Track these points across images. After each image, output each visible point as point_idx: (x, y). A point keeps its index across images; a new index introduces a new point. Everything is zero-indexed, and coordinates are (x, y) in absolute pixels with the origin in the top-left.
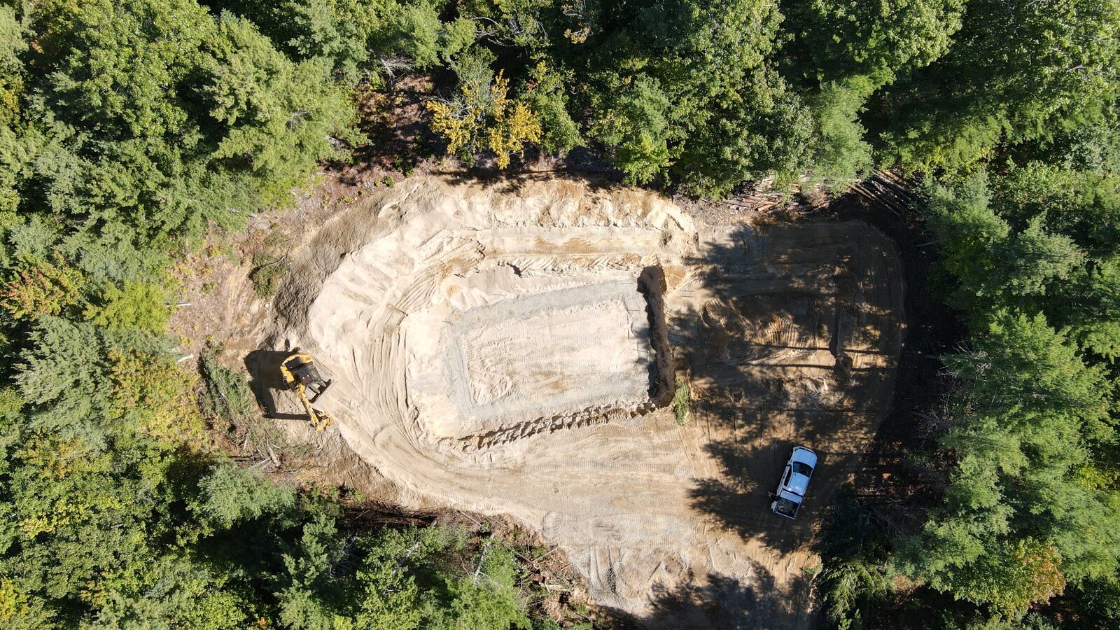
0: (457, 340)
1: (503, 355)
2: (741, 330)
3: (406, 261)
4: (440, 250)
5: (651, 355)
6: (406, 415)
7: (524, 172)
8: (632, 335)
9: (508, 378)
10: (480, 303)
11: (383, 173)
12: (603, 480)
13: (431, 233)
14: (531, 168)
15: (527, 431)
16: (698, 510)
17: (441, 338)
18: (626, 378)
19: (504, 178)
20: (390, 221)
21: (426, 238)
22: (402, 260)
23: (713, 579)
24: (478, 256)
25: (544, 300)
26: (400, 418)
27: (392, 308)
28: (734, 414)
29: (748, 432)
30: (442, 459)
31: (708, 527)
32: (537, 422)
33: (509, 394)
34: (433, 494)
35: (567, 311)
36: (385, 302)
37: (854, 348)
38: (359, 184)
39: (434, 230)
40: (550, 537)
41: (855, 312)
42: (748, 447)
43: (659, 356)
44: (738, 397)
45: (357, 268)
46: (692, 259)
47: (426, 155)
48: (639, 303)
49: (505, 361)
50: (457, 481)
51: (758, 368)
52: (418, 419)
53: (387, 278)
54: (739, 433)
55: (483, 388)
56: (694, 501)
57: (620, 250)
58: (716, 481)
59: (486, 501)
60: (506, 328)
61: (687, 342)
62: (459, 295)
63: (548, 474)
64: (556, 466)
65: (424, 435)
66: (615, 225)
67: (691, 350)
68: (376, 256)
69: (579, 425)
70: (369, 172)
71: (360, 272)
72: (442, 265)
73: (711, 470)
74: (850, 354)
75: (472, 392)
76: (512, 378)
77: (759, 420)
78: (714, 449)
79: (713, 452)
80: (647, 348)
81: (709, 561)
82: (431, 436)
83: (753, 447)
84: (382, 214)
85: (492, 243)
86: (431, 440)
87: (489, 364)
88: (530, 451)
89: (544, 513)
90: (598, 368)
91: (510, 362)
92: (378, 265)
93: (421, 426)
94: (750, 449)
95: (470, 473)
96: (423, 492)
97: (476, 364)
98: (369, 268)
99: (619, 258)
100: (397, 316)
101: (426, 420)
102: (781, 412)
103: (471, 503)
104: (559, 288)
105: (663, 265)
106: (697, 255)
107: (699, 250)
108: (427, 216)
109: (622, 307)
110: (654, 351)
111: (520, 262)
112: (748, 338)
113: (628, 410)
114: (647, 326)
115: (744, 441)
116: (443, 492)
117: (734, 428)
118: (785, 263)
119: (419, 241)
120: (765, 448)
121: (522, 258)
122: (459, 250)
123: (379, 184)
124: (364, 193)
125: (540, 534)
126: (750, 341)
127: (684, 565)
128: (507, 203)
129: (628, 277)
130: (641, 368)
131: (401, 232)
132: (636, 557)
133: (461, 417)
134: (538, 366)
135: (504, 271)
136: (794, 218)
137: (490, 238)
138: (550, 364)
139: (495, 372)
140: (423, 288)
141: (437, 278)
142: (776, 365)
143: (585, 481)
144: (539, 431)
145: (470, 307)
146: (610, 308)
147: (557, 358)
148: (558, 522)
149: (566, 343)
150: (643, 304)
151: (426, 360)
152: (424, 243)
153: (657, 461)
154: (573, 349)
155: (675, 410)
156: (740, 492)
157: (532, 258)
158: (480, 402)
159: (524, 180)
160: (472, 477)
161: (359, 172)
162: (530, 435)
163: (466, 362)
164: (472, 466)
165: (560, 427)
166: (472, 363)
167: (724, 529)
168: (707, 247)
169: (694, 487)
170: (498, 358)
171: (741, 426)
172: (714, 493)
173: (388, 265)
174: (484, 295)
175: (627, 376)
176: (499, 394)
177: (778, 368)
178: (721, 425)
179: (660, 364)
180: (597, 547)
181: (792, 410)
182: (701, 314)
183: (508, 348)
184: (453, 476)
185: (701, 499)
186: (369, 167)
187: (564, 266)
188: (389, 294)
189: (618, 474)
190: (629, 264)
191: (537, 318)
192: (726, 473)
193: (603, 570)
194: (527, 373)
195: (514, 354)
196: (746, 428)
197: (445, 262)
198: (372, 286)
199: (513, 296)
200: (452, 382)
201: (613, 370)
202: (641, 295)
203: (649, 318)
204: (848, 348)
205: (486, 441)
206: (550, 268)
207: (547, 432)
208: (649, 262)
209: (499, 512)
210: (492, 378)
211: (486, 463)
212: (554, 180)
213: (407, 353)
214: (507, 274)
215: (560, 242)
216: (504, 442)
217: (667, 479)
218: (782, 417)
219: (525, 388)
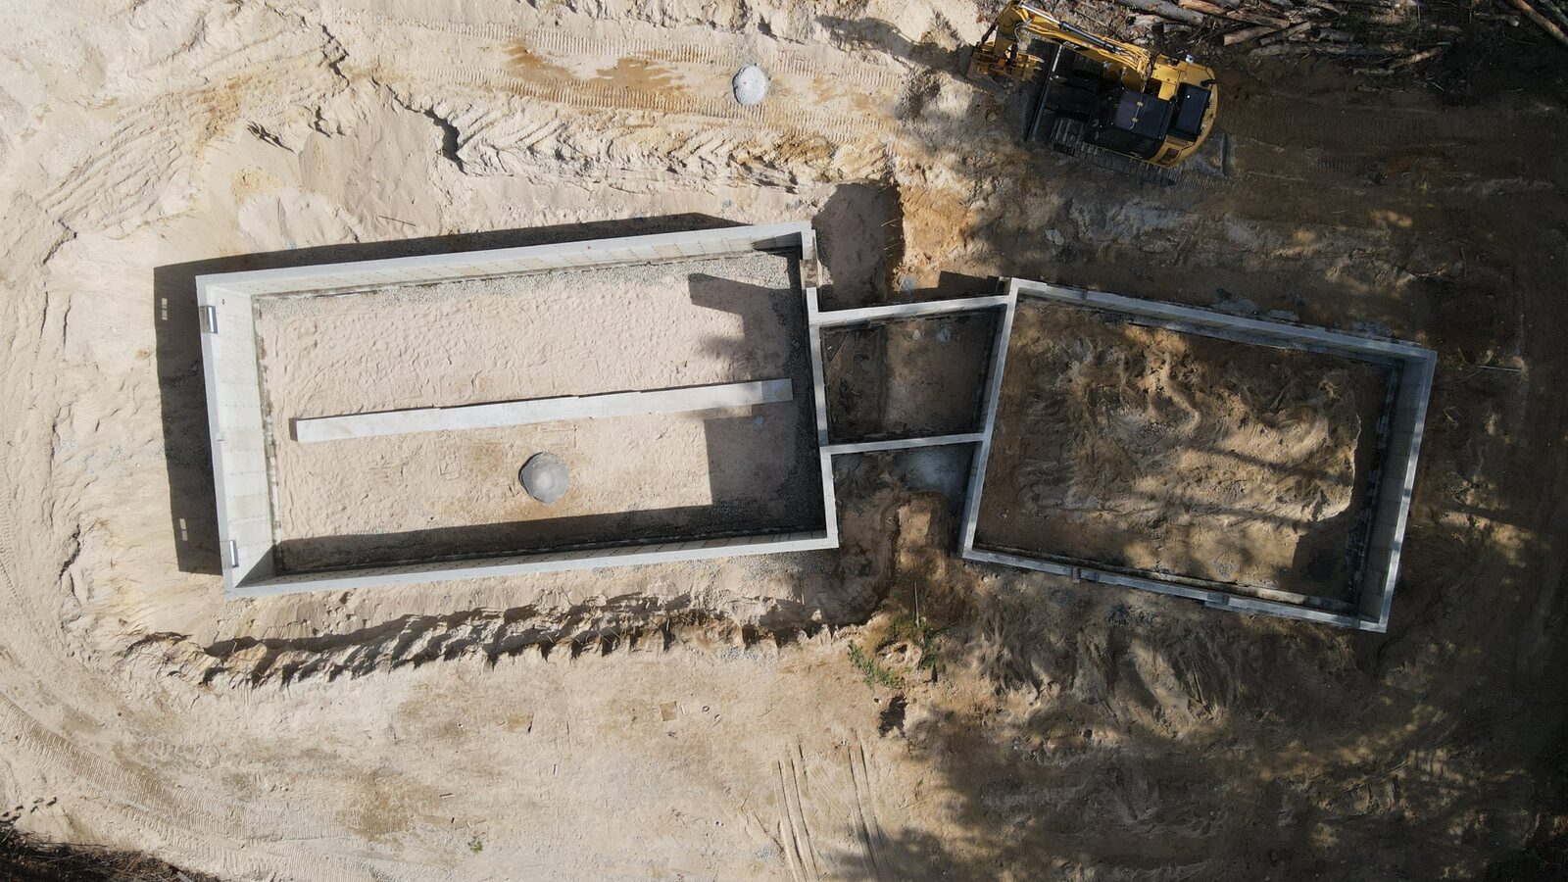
15: (417, 647)
32: (456, 620)
52: (75, 568)
57: (769, 114)
65: (86, 619)
66: (765, 28)
69: (577, 648)
72: (207, 94)
85: (372, 38)
93: (81, 590)
99: (766, 141)
101: (102, 575)
103: (211, 850)
105: (902, 179)
113: (738, 620)
121: (463, 103)
140: (139, 157)
141: (190, 132)
144: (451, 654)
157: (491, 105)
162: (418, 660)
165: (516, 649)
187: (592, 145)
190: (796, 165)
197: (217, 81)
205: (284, 660)
206: (547, 147)
207: (475, 659)
208: (859, 165)
215: (587, 67)
216: (337, 671)
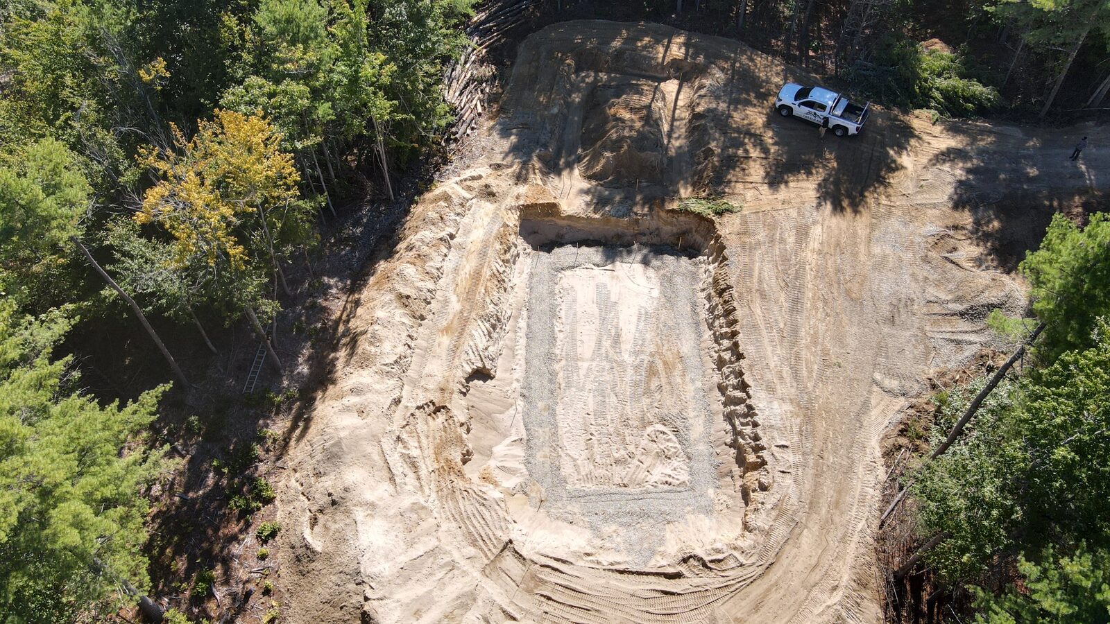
0: (573, 497)
1: (612, 430)
2: (621, 140)
3: (414, 516)
4: (414, 466)
5: (640, 250)
6: (697, 581)
7: (336, 329)
8: (609, 267)
9: (649, 429)
10: (519, 451)
11: (250, 539)
12: (820, 305)
13: (380, 463)
14: (333, 317)
15: (739, 395)
16: (861, 208)
17: (565, 520)
18: (670, 281)
19: (332, 355)
20: (333, 527)
21: (385, 473)
22: (411, 520)
23: (958, 204)
24: (441, 417)
25: (536, 362)
26: (700, 592)
27: (491, 568)
28: (729, 156)
29: (755, 146)
30: (781, 531)
31: (883, 200)
32: (723, 387)
33: (676, 431)
34: (850, 559)
35: (560, 336)
36: (477, 575)
37: (661, 55)
38: (251, 586)
39: (376, 457)
40: (916, 387)
41: (619, 54)
42: (773, 149)
43: (644, 239)
44: (709, 153)
45: (397, 597)
46: (520, 173)
47: (250, 460)
48: (566, 253)
49: (622, 430)
50: (824, 511)
51: (673, 141)
52: (707, 559)
53: (432, 553)
54: (755, 153)
55: (660, 471)
56: (849, 210)
57: (486, 245)
58: (819, 185)
59: (860, 470)
60: (569, 419)
61: (629, 200)
62: (497, 471)
63: (810, 372)
64: (798, 358)
65: (736, 554)
66: (451, 236)
67: (638, 198)
68: (386, 556)
70: (236, 564)
71: (406, 594)
72: (439, 472)
73: (804, 189)
74: (668, 60)
75: (666, 487)
76: (651, 423)
77: (739, 137)
78: (775, 179)
79: (779, 183)
80: (629, 252)
81: (934, 206)
82: (740, 543)
83: (774, 144)
84: (318, 545)
85: (426, 390)
86: (748, 541)
87: (623, 452)
88: (770, 389)
89: (875, 388)
90: (650, 310)
91: (625, 422)
92: (404, 559)
93: (720, 556)
94: (777, 148)
95: (808, 486)
96: (846, 578)
97: (619, 473)
98: (406, 574)
99: (498, 247)
100: (509, 561)
101: (709, 545)
102: (730, 116)
103: (863, 496)
104: (523, 341)
105: (520, 203)
106: (516, 168)
107: (511, 166)
108: (348, 458)
109: (568, 273)
110: (635, 246)
111: (470, 362)
112: (634, 133)
114: (601, 249)
115: (765, 150)
116: (844, 540)
117: (748, 158)
118: (549, 98)
119: (387, 486)
120: (776, 134)
121: (464, 356)
122: (424, 441)
123: (265, 549)
124: (269, 582)
125: (914, 400)
126: (638, 131)
127: (942, 234)
128: (371, 344)
129: (529, 260)
130: (655, 263)
131: (360, 504)
132: (937, 284)
133: (708, 511)
134: (636, 384)
135: (478, 394)
136: (500, 91)
137: (419, 391)
138: (636, 368)
139: (637, 446)
140: (470, 508)
141: (459, 483)
142: (672, 125)
143: (822, 327)
144: (740, 375)
145: (522, 466)
146: (565, 286)
147: (627, 358)
148: (890, 373)
149: (607, 343)
150: (569, 249)
151: (598, 542)
152: (392, 480)
153: (791, 240)
154: (618, 336)
155: (720, 214)
156: (835, 165)
157: (467, 344)
158: (684, 477)
159: (347, 331)
160: (817, 485)
161: (226, 582)
162: (745, 387)
163: (614, 489)
164: (796, 481)
166: (617, 480)
167: (887, 185)
168: (510, 159)
169: (828, 207)
170: (614, 438)
171: (746, 151)
172: (838, 189)
173: (411, 544)
174: (508, 441)
175: (667, 281)
176: (673, 444)
177: (675, 124)
178: (744, 170)
179: (655, 240)
180: (927, 328)
181: (728, 107)
182: (594, 183)
183: (600, 421)
184: (815, 516)
185: (845, 203)
186: (226, 561)
188: (464, 564)
189: (810, 286)
190: (510, 239)
191: (561, 375)
192: (809, 173)
193: (963, 325)
194: (645, 401)
195: (611, 414)
196: (749, 147)
197: (436, 466)
198: (442, 584)
199: (521, 403)
200: (645, 515)
201: (656, 293)
202: (556, 250)
203: (589, 246)
204: (660, 60)
205: (752, 459)
206: (490, 327)
208: (513, 219)
209: (878, 453)
210: (646, 451)
211: (790, 457)
212: (362, 296)
213: (581, 563)
214: (483, 392)
215: (455, 306)
216: (755, 428)
217: (817, 232)
218: (737, 116)
219: (670, 405)
